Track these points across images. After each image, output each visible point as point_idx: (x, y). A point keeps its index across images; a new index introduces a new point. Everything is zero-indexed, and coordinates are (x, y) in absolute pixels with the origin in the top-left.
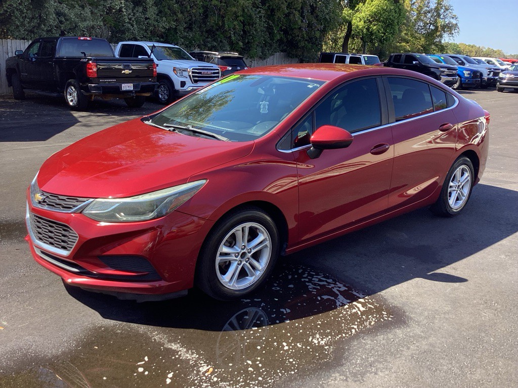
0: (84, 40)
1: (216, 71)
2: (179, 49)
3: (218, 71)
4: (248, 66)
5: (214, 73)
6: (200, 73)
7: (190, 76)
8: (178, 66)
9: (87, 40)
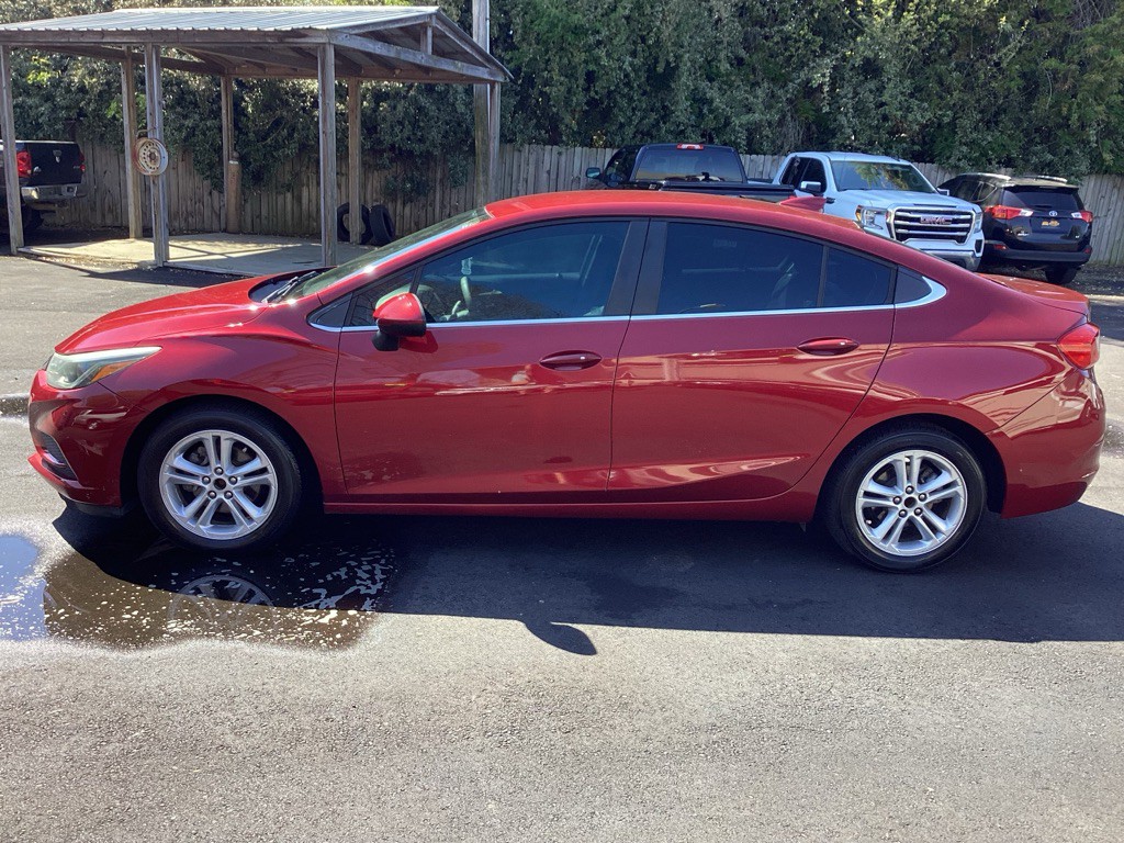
0: (688, 149)
1: (962, 217)
2: (909, 166)
3: (969, 217)
4: (1086, 208)
5: (955, 221)
6: (918, 220)
7: (888, 225)
8: (866, 203)
9: (693, 149)
